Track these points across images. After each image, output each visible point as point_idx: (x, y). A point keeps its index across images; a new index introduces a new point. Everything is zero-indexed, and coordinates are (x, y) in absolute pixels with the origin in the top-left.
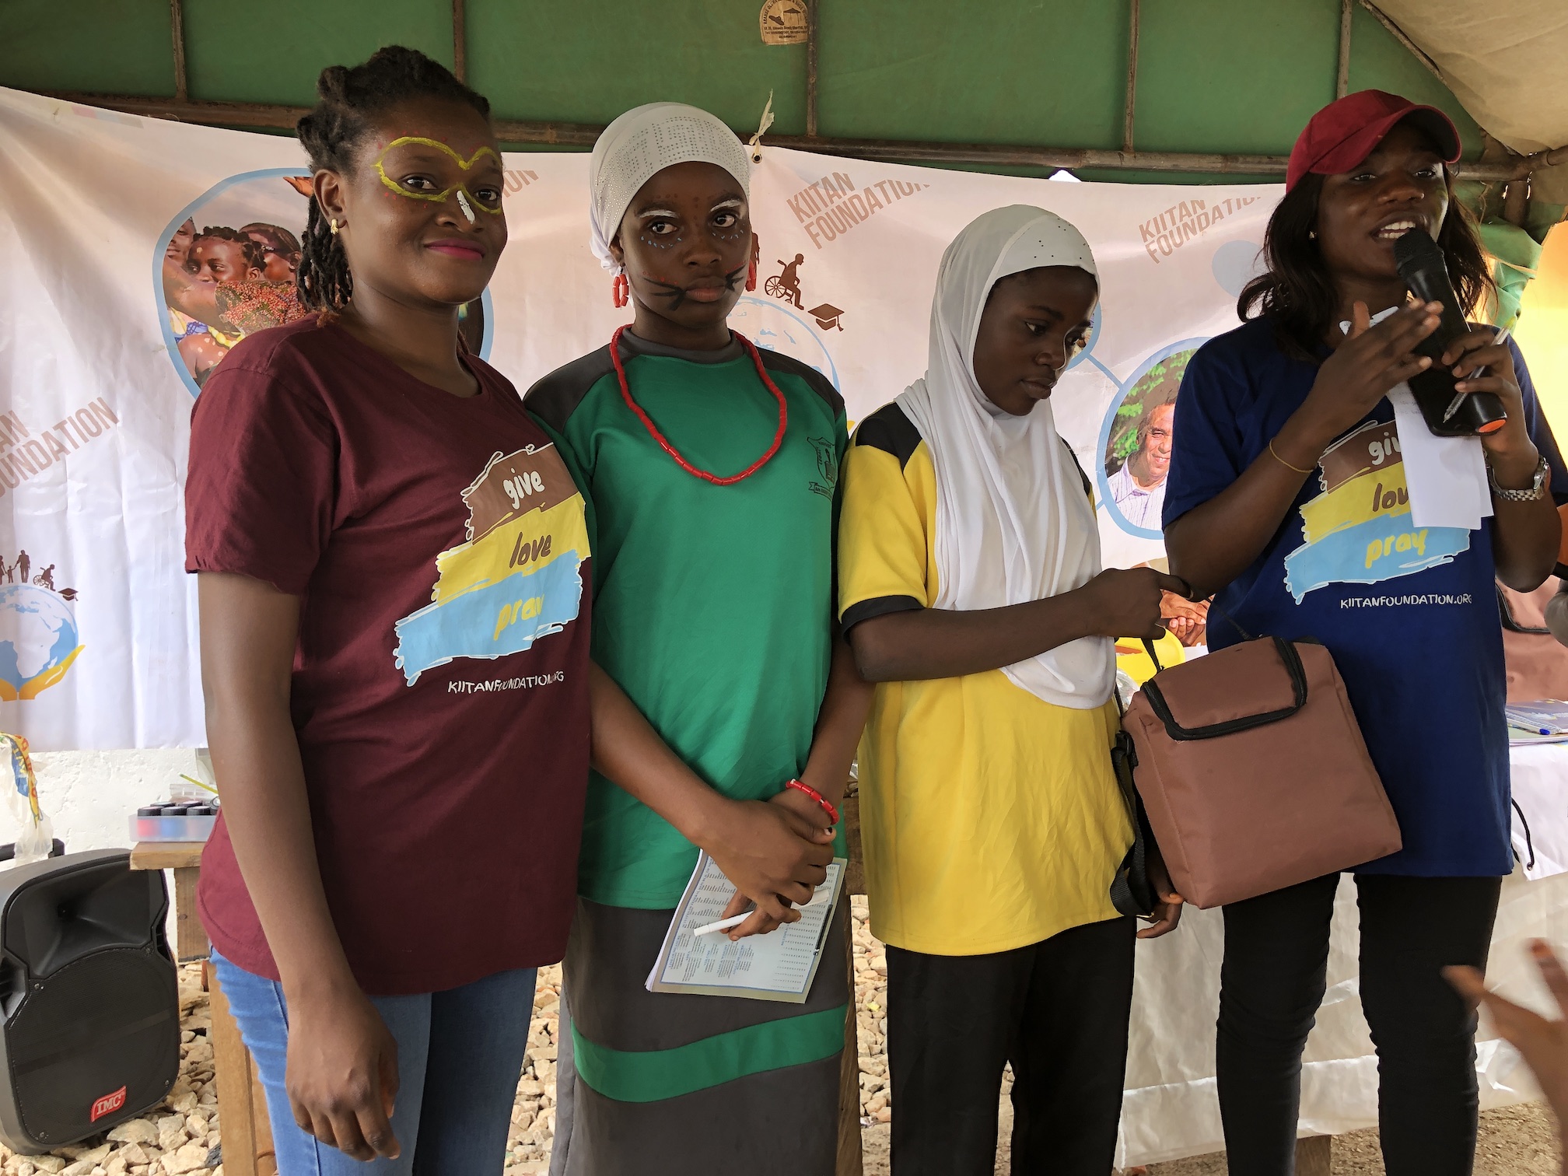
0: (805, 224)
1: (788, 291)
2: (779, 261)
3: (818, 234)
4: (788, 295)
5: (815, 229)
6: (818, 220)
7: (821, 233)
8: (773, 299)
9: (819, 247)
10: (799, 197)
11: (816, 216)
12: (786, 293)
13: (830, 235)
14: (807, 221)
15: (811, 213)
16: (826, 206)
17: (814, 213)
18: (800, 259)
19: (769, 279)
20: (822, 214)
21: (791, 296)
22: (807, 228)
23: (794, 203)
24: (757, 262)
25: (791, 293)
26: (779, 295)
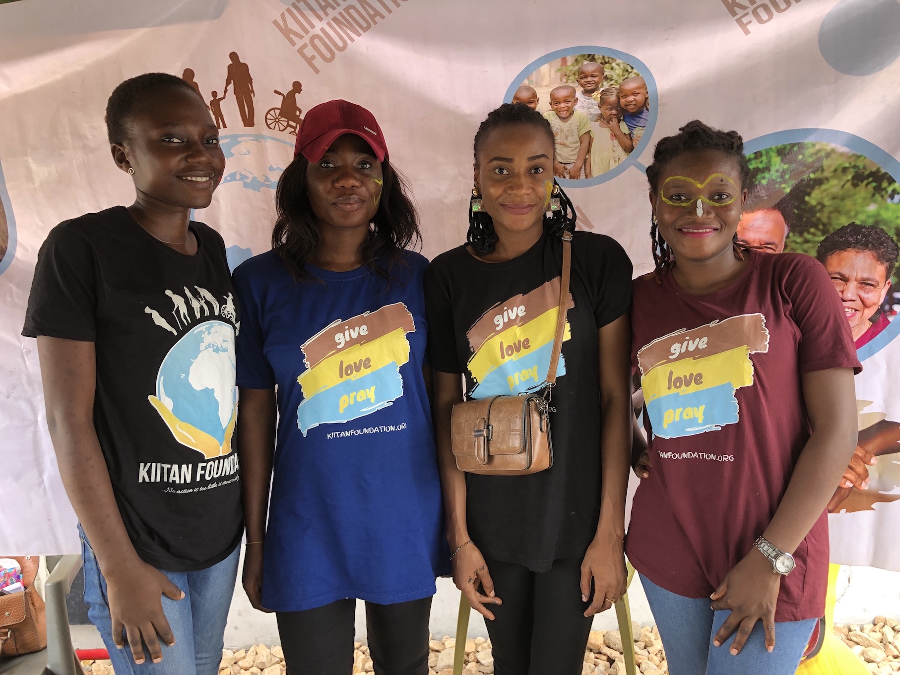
0: (298, 47)
1: (291, 123)
2: (276, 92)
3: (313, 57)
4: (292, 127)
5: (309, 52)
6: (312, 39)
7: (317, 55)
8: (276, 133)
9: (317, 71)
10: (287, 16)
11: (310, 35)
12: (289, 125)
13: (328, 55)
14: (299, 43)
15: (303, 33)
16: (321, 19)
17: (307, 32)
18: (297, 87)
19: (268, 112)
20: (317, 31)
21: (295, 128)
22: (300, 51)
23: (281, 23)
24: (252, 95)
25: (294, 124)
26: (282, 128)
